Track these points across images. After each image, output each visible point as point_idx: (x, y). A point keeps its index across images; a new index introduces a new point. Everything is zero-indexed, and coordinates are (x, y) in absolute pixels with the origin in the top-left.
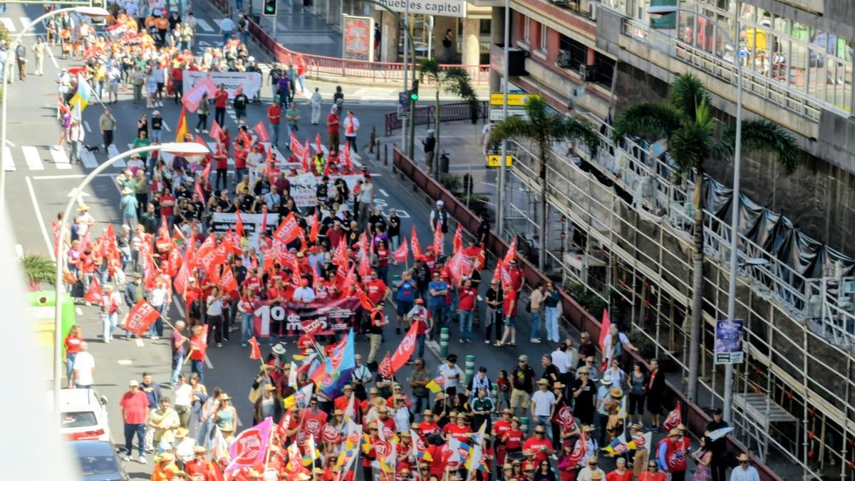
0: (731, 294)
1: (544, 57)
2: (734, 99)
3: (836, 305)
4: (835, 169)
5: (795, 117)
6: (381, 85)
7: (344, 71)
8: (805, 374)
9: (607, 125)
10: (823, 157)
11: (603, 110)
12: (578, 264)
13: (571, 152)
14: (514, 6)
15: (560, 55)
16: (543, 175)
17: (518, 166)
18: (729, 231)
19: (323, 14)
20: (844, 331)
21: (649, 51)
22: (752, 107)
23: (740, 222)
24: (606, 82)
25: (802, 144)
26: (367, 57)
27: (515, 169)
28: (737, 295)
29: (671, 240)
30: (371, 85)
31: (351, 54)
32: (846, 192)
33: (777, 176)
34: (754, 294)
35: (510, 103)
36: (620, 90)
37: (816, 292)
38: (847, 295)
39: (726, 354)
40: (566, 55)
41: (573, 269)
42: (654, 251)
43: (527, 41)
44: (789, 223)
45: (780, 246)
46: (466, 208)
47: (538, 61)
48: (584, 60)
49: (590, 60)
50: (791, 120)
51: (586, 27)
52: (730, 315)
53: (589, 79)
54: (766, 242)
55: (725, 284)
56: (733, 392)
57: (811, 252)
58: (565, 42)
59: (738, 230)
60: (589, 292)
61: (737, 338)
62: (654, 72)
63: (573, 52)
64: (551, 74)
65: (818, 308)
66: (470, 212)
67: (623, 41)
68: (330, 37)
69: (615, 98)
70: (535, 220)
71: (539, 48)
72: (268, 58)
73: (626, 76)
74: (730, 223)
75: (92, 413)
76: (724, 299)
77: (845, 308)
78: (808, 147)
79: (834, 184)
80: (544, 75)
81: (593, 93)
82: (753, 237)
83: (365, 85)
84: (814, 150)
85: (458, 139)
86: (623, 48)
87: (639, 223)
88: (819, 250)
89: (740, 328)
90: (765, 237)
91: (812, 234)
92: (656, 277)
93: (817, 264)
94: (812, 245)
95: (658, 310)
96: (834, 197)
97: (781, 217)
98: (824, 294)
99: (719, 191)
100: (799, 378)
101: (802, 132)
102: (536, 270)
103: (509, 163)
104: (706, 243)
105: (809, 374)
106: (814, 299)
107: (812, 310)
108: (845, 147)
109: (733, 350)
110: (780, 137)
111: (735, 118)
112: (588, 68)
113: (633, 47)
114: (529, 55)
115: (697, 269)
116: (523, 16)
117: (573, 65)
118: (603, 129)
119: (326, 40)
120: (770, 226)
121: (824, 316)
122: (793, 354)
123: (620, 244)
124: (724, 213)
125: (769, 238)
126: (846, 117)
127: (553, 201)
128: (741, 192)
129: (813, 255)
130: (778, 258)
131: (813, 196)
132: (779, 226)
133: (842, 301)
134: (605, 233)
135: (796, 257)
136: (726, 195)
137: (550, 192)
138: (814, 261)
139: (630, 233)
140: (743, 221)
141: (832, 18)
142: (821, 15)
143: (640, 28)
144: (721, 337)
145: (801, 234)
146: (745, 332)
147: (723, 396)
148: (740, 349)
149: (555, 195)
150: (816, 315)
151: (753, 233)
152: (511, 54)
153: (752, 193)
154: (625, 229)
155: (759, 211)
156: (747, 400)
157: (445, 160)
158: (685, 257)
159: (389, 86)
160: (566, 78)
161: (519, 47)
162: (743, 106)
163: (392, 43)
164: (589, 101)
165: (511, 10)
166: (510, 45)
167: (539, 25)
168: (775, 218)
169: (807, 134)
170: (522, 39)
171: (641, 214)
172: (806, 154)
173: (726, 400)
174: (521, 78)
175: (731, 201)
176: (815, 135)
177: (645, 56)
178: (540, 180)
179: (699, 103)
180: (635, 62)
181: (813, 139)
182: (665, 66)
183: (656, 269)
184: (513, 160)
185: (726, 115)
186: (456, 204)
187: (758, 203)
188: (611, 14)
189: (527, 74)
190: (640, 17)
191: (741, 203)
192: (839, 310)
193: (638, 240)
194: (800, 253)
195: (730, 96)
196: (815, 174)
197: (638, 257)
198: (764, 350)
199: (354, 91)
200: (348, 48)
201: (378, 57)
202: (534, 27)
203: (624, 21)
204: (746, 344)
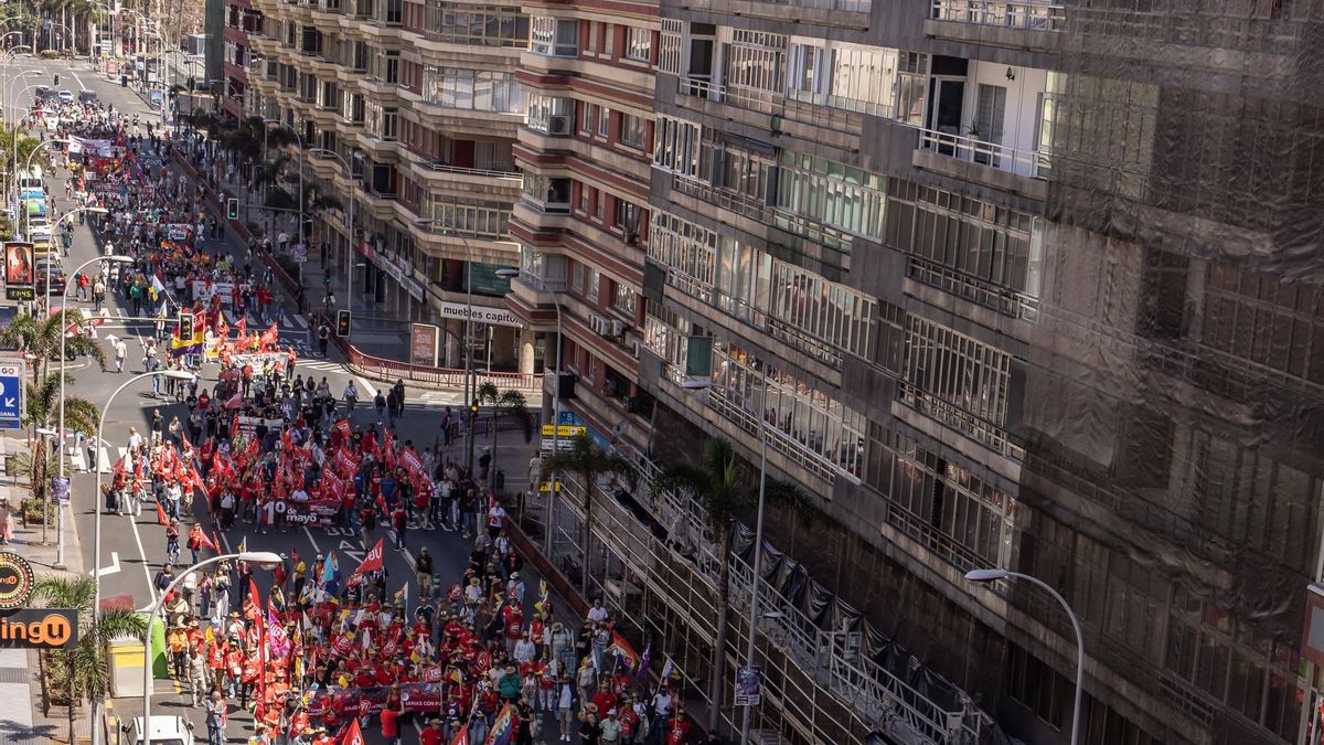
0: (750, 641)
1: (591, 383)
2: (759, 452)
3: (842, 658)
4: (846, 530)
5: (813, 477)
6: (444, 390)
7: (411, 375)
8: (812, 722)
9: (647, 459)
10: (836, 517)
11: (643, 441)
12: (617, 591)
13: (614, 482)
14: (566, 333)
15: (607, 384)
16: (587, 506)
17: (566, 493)
18: (752, 574)
19: (392, 313)
20: (848, 682)
21: (685, 397)
22: (774, 461)
23: (760, 565)
24: (647, 415)
25: (819, 503)
26: (433, 361)
27: (562, 495)
28: (756, 643)
29: (698, 584)
30: (435, 389)
31: (419, 359)
32: (855, 550)
33: (794, 527)
34: (771, 645)
35: (559, 433)
36: (658, 424)
37: (825, 642)
38: (851, 648)
39: (745, 698)
40: (611, 385)
41: (612, 594)
42: (685, 591)
43: (577, 365)
44: (804, 570)
45: (794, 592)
46: (519, 528)
47: (586, 386)
48: (627, 392)
49: (633, 393)
50: (809, 480)
51: (630, 363)
52: (749, 660)
53: (632, 410)
54: (784, 586)
55: (746, 630)
56: (750, 727)
57: (824, 601)
58: (610, 372)
59: (759, 574)
60: (627, 619)
61: (755, 683)
62: (689, 416)
63: (617, 384)
64: (597, 400)
65: (827, 657)
66: (522, 531)
67: (662, 383)
68: (400, 336)
69: (655, 430)
70: (580, 546)
71: (588, 375)
72: (343, 358)
73: (664, 414)
74: (752, 566)
75: (181, 740)
76: (744, 646)
77: (848, 660)
78: (823, 506)
79: (846, 539)
80: (591, 401)
81: (635, 423)
82: (772, 580)
83: (429, 389)
84: (829, 509)
85: (513, 449)
86: (663, 390)
87: (672, 563)
88: (830, 599)
89: (758, 674)
90: (783, 582)
91: (824, 583)
92: (685, 615)
93: (828, 613)
94: (823, 594)
95: (687, 640)
96: (845, 553)
97: (798, 565)
98: (833, 644)
99: (744, 533)
100: (808, 726)
101: (819, 491)
102: (580, 595)
103: (557, 489)
104: (730, 581)
105: (816, 722)
106: (823, 649)
107: (821, 660)
108: (856, 511)
109: (751, 693)
110: (799, 496)
111: (760, 471)
112: (631, 400)
113: (671, 390)
114: (579, 380)
115: (721, 613)
116: (573, 343)
117: (618, 394)
118: (643, 462)
119: (395, 340)
120: (788, 572)
121: (831, 666)
122: (803, 703)
123: (655, 579)
124: (748, 555)
125: (787, 583)
126: (858, 484)
127: (595, 530)
128: (762, 535)
129: (824, 604)
130: (793, 604)
131: (826, 549)
132: (796, 571)
133: (848, 654)
134: (642, 568)
135: (809, 603)
136: (750, 537)
137: (594, 521)
138: (825, 608)
139: (664, 571)
140: (764, 563)
141: (848, 392)
142: (838, 387)
143: (678, 373)
144: (740, 681)
145: (814, 583)
146: (762, 678)
147: (741, 730)
148: (757, 692)
149: (598, 525)
150: (825, 665)
151: (772, 577)
152: (561, 377)
153: (774, 538)
154: (659, 567)
155: (778, 556)
156: (762, 737)
157: (501, 476)
158: (711, 600)
159: (452, 391)
160: (611, 406)
161: (569, 371)
162: (767, 460)
163: (455, 348)
164: (631, 431)
165: (562, 335)
166: (561, 369)
167: (588, 353)
168: (792, 565)
169: (823, 494)
170: (573, 364)
171: (674, 556)
172: (821, 513)
173: (744, 734)
174: (571, 400)
175: (754, 543)
176: (830, 497)
177: (682, 400)
178: (585, 510)
179: (728, 465)
180: (672, 404)
181: (827, 500)
182: (700, 413)
183: (686, 608)
184: (561, 487)
185: (752, 466)
186: (510, 524)
187: (779, 550)
188: (652, 356)
189: (576, 397)
190: (678, 363)
191: (762, 545)
192: (845, 663)
193: (670, 578)
194: (814, 601)
195: (756, 449)
196: (828, 529)
197: (670, 593)
198: (778, 695)
199: (419, 395)
200: (416, 353)
201: (442, 361)
202: (584, 354)
203: (664, 365)
204: (762, 688)
